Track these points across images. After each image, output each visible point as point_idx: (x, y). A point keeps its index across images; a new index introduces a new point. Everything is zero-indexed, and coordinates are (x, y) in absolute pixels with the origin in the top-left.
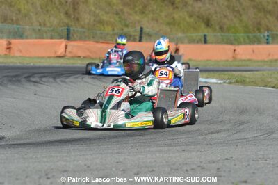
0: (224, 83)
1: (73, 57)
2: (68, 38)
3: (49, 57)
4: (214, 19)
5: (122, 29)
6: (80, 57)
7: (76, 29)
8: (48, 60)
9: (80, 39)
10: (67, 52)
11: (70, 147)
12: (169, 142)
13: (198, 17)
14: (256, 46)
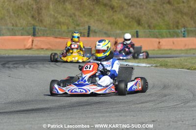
0: (152, 66)
1: (38, 49)
2: (34, 35)
3: (20, 50)
4: (144, 19)
5: (75, 28)
6: (43, 49)
7: (40, 28)
8: (19, 51)
9: (43, 35)
10: (33, 45)
11: (35, 114)
12: (110, 110)
13: (132, 18)
14: (175, 39)
